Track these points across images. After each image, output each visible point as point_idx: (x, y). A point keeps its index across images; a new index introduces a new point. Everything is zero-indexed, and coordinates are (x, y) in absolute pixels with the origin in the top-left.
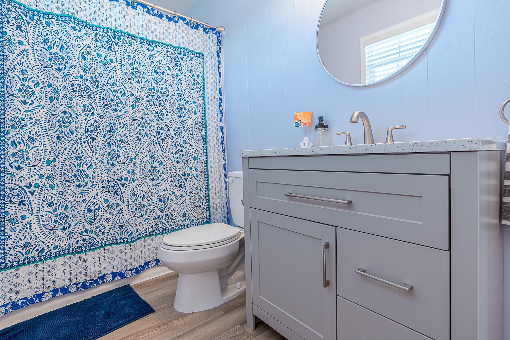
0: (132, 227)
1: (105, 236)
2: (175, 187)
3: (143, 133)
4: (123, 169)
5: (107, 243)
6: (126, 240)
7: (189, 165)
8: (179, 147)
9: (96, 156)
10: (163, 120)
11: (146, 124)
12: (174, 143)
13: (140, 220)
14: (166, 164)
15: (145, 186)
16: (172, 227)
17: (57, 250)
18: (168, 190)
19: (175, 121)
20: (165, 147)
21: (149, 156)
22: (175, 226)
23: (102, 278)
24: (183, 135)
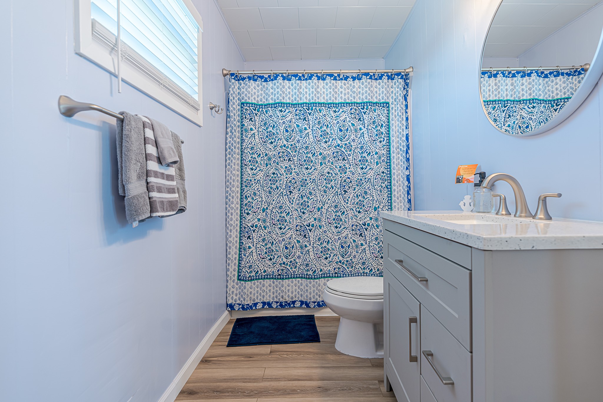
0: (316, 266)
1: (296, 270)
2: (356, 236)
3: (329, 186)
4: (311, 217)
5: (298, 276)
6: (310, 276)
7: (369, 215)
8: (360, 198)
9: (292, 206)
10: (345, 173)
11: (332, 178)
12: (356, 194)
13: (325, 262)
14: (348, 214)
15: (330, 232)
16: (352, 273)
17: (266, 273)
18: (349, 238)
19: (357, 173)
20: (347, 198)
21: (334, 206)
22: (355, 273)
23: (294, 302)
24: (365, 186)
